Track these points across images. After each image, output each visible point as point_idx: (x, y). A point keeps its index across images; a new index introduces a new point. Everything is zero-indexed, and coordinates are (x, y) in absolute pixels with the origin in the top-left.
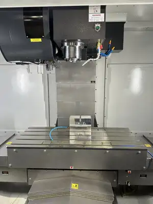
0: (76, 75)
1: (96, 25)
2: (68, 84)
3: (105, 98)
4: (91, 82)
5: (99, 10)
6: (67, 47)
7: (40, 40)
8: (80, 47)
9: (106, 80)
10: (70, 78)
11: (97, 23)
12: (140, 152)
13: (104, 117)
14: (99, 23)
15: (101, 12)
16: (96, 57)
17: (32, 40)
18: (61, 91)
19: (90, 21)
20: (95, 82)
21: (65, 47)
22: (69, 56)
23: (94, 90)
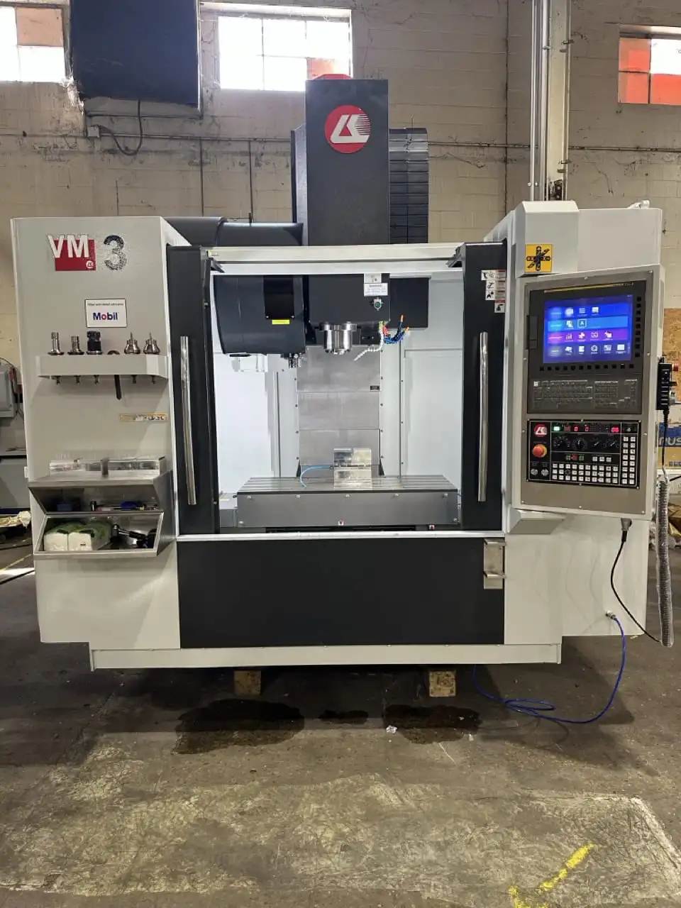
0: (339, 375)
1: (376, 301)
2: (322, 394)
3: (401, 422)
4: (371, 388)
5: (380, 279)
6: (330, 333)
7: (287, 322)
8: (350, 332)
9: (403, 384)
10: (327, 380)
11: (375, 297)
12: (446, 494)
13: (401, 463)
14: (380, 297)
15: (383, 282)
16: (377, 342)
17: (275, 322)
18: (308, 408)
19: (365, 294)
20: (378, 388)
21: (326, 332)
22: (333, 345)
23: (377, 405)
